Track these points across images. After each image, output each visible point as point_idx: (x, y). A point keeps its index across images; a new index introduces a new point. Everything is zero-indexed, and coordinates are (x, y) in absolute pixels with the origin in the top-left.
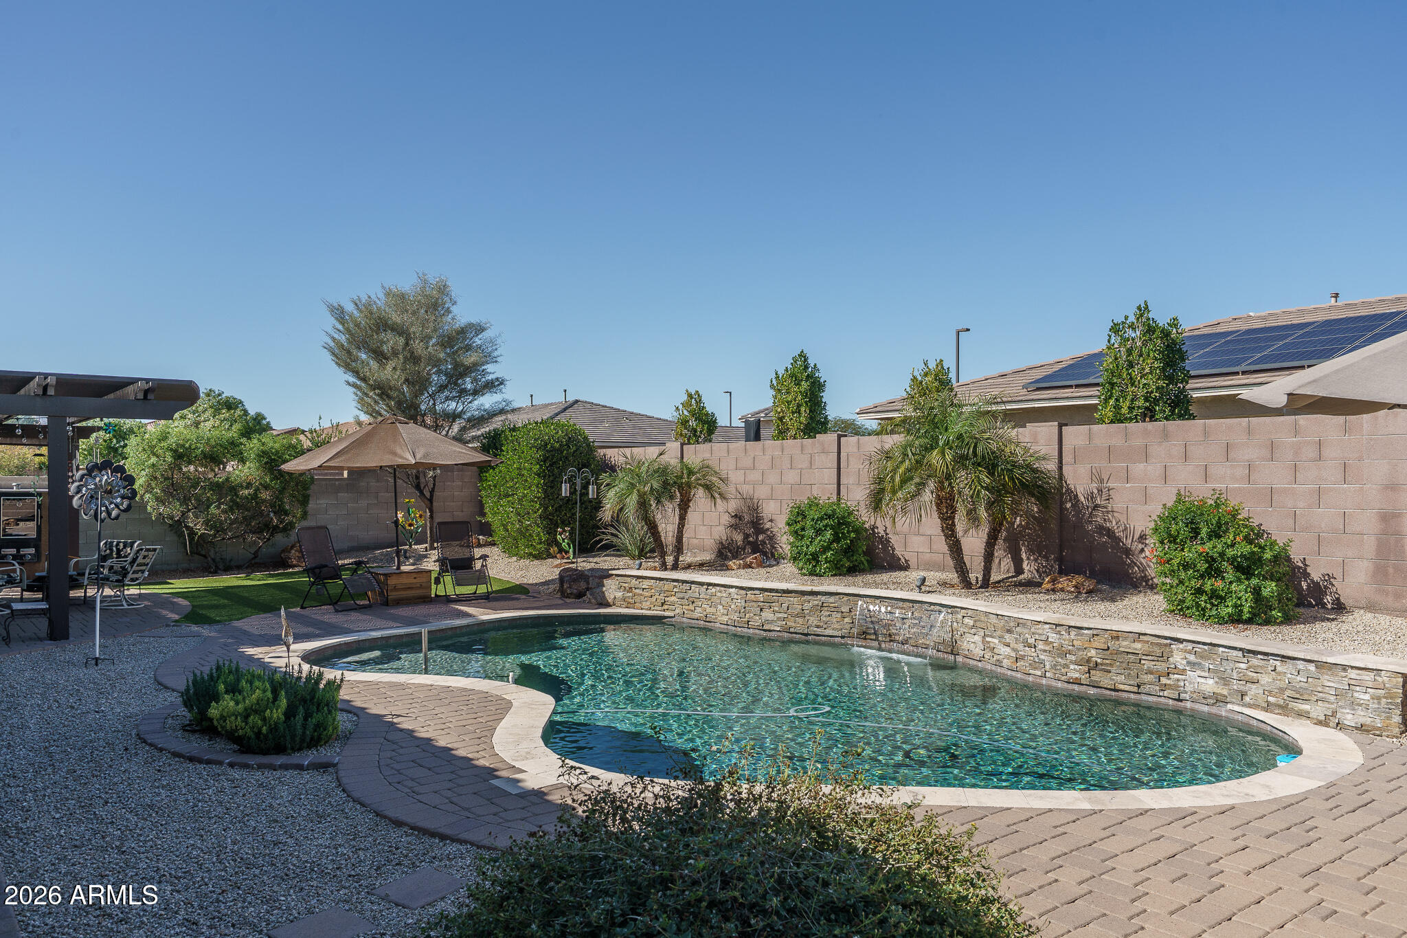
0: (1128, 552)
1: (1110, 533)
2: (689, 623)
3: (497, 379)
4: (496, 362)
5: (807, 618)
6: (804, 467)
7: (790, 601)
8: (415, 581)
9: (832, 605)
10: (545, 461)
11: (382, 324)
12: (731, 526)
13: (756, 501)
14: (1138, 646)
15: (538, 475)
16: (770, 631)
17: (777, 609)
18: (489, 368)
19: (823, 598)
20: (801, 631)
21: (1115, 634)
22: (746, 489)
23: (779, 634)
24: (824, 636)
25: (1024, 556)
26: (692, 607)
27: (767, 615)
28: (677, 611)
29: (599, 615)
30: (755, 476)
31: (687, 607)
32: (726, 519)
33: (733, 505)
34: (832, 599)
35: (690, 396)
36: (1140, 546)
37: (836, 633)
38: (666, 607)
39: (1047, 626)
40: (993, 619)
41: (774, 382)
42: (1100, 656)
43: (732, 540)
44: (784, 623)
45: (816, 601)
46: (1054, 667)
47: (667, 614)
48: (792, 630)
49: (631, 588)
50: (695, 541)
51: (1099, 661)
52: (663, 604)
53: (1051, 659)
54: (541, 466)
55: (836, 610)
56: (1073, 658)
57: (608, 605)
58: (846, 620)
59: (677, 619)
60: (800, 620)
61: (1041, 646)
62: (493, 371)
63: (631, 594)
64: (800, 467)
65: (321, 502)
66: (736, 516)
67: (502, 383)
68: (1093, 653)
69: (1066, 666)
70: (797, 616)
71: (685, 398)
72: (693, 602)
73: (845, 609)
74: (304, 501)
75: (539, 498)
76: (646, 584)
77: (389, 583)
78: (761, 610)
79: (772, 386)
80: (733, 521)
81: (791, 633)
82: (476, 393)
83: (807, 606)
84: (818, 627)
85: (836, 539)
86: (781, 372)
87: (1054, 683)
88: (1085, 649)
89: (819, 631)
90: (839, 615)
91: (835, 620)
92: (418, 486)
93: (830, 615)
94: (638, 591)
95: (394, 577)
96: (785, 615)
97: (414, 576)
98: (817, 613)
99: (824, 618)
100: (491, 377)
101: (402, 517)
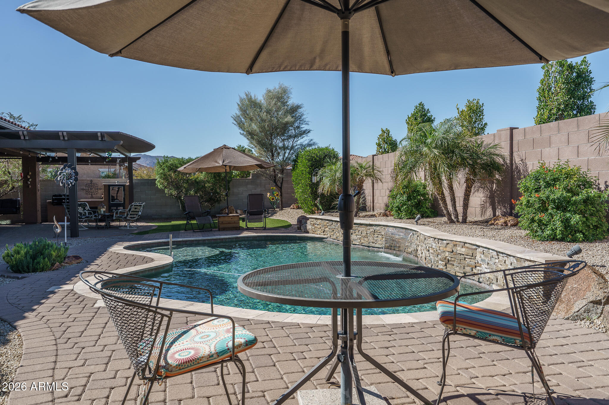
2: (332, 241)
3: (306, 130)
5: (369, 238)
7: (362, 229)
8: (232, 220)
9: (378, 231)
10: (312, 167)
11: (254, 104)
12: (389, 196)
14: (464, 250)
15: (309, 173)
16: (356, 245)
17: (357, 233)
19: (375, 228)
20: (366, 245)
21: (455, 243)
23: (358, 246)
24: (376, 248)
25: (496, 206)
26: (333, 233)
27: (354, 236)
29: (296, 236)
31: (331, 233)
32: (388, 193)
33: (389, 186)
34: (378, 228)
35: (383, 131)
37: (380, 246)
39: (432, 239)
41: (408, 120)
42: (449, 256)
43: (389, 203)
44: (360, 240)
45: (372, 229)
47: (325, 236)
48: (363, 244)
49: (314, 224)
51: (450, 259)
52: (324, 232)
54: (310, 169)
55: (380, 234)
56: (440, 257)
57: (308, 232)
58: (384, 239)
59: (328, 239)
60: (366, 239)
62: (304, 127)
63: (313, 227)
65: (240, 189)
67: (309, 132)
68: (447, 254)
69: (438, 262)
70: (365, 237)
71: (381, 133)
72: (333, 231)
73: (383, 233)
75: (309, 184)
76: (319, 221)
77: (220, 220)
78: (352, 234)
79: (407, 123)
80: (390, 193)
81: (363, 246)
82: (296, 136)
83: (369, 232)
84: (373, 243)
86: (410, 115)
88: (444, 251)
89: (373, 245)
90: (381, 237)
91: (379, 239)
92: (275, 181)
93: (377, 237)
94: (316, 226)
95: (222, 218)
96: (360, 237)
97: (231, 217)
98: (373, 235)
99: (375, 238)
100: (303, 129)
101: (270, 195)
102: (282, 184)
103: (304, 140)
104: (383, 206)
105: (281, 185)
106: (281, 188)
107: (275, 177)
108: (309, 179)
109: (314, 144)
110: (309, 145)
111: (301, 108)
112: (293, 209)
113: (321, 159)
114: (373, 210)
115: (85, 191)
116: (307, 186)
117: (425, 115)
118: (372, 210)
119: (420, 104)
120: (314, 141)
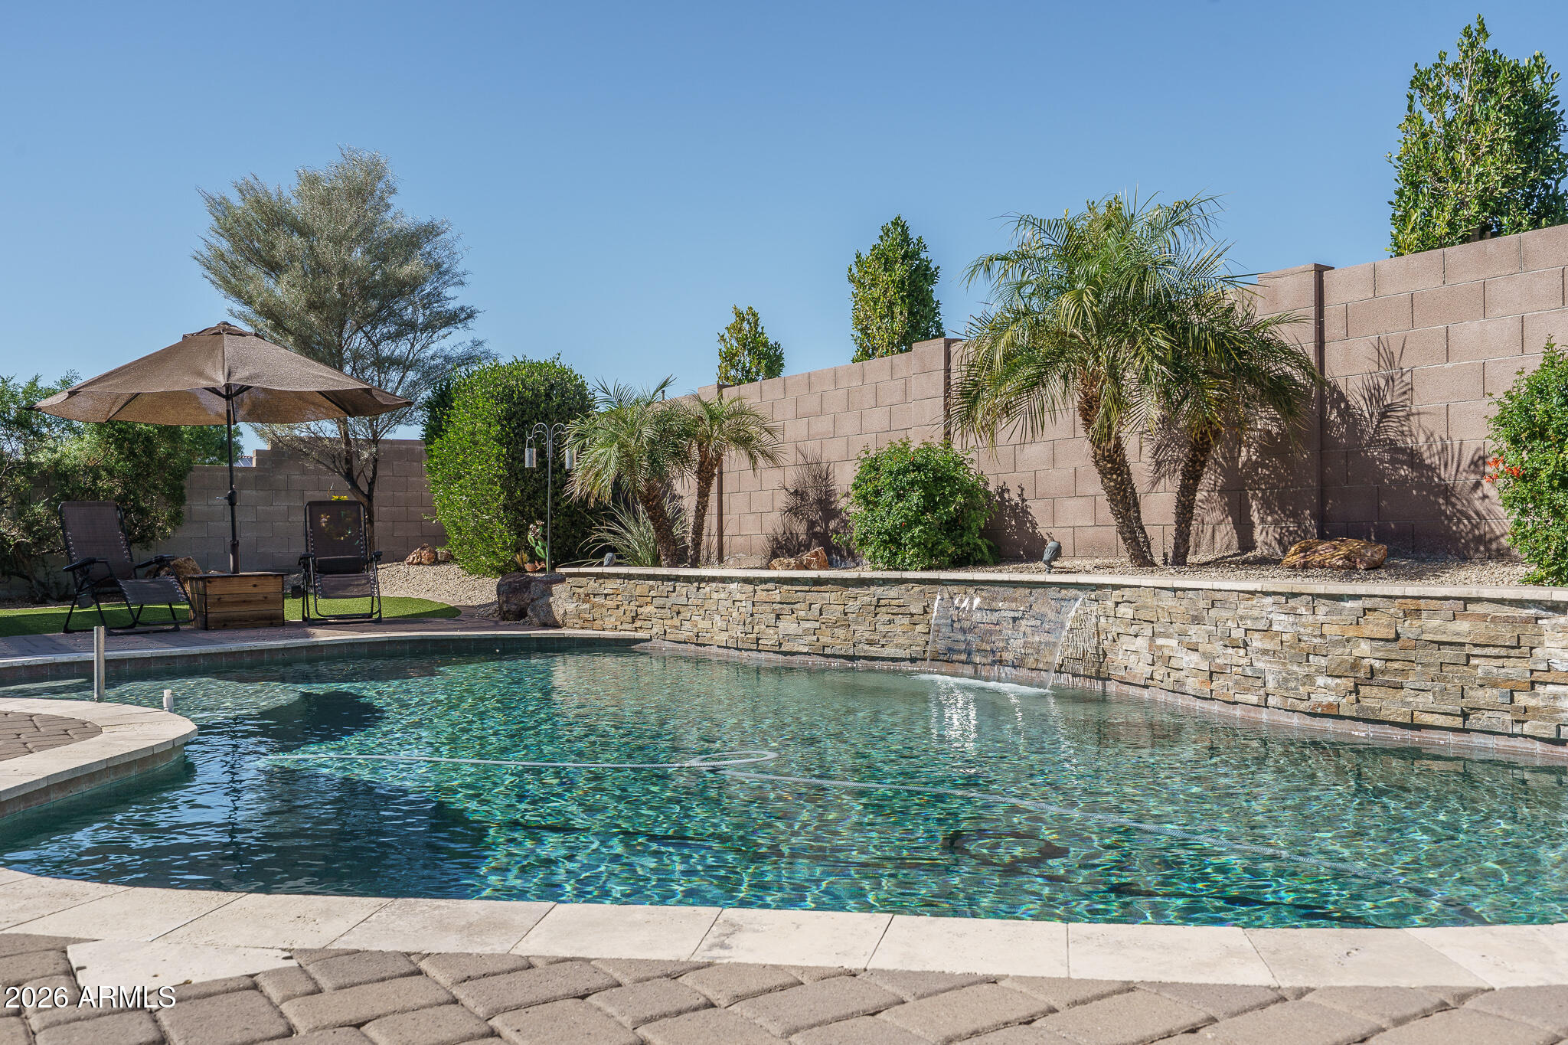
0: (1447, 492)
1: (1413, 458)
2: (673, 650)
3: (462, 309)
4: (462, 283)
5: (853, 627)
6: (894, 401)
7: (824, 598)
8: (255, 590)
9: (894, 602)
10: (510, 419)
11: (276, 218)
12: (790, 511)
13: (824, 466)
14: (1463, 626)
15: (499, 441)
16: (793, 654)
17: (802, 614)
18: (449, 292)
19: (879, 591)
20: (842, 652)
21: (1411, 605)
22: (812, 448)
23: (806, 658)
24: (883, 659)
25: (1255, 518)
26: (676, 622)
27: (788, 626)
28: (655, 630)
30: (823, 425)
31: (669, 622)
32: (783, 500)
33: (792, 477)
35: (741, 317)
36: (1473, 478)
37: (901, 653)
38: (638, 624)
39: (1269, 600)
40: (1168, 600)
41: (855, 270)
42: (1379, 655)
43: (791, 533)
44: (815, 638)
45: (867, 596)
46: (1283, 683)
47: (639, 635)
48: (828, 651)
49: (588, 595)
50: (739, 540)
51: (1377, 664)
52: (634, 620)
53: (1277, 667)
54: (502, 426)
55: (901, 610)
56: (1323, 662)
57: (556, 625)
58: (919, 628)
59: (655, 643)
60: (841, 633)
61: (1257, 642)
62: (455, 298)
63: (587, 606)
64: (888, 402)
66: (796, 493)
67: (470, 316)
68: (1364, 648)
69: (1309, 678)
70: (835, 624)
71: (732, 319)
72: (678, 613)
73: (916, 608)
74: (177, 496)
75: (500, 477)
76: (609, 586)
77: (208, 592)
78: (778, 617)
79: (852, 279)
80: (792, 501)
81: (825, 656)
82: (430, 326)
83: (853, 606)
84: (871, 643)
85: (930, 505)
86: (866, 253)
87: (1284, 718)
88: (1348, 640)
89: (873, 650)
90: (906, 620)
91: (900, 629)
92: (349, 476)
93: (890, 622)
94: (599, 600)
95: (218, 583)
96: (817, 625)
97: (254, 581)
98: (870, 618)
99: (880, 628)
100: (452, 306)
101: (329, 522)
102: (372, 482)
103: (451, 342)
104: (761, 543)
105: (371, 490)
106: (369, 497)
107: (348, 461)
108: (498, 460)
109: (487, 355)
110: (468, 359)
111: (438, 235)
112: (418, 564)
113: (536, 395)
114: (721, 559)
116: (491, 482)
117: (914, 255)
119: (895, 224)
120: (486, 346)
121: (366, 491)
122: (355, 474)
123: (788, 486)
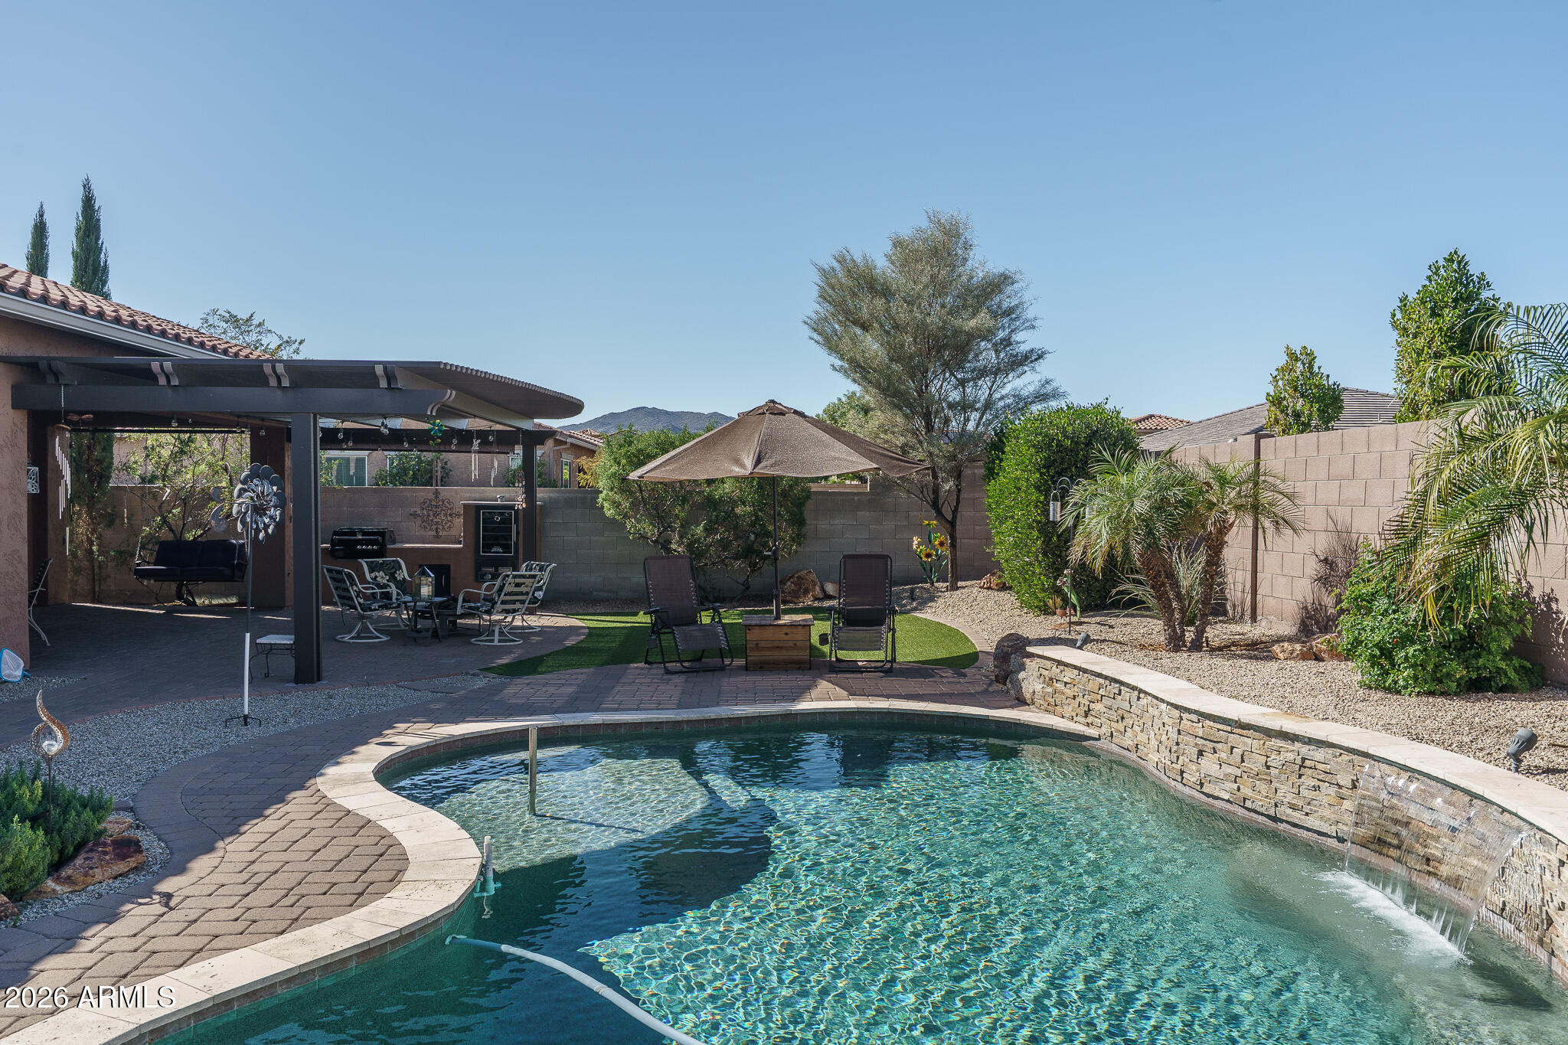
2: (1118, 754)
3: (1032, 350)
4: (1033, 327)
5: (1275, 784)
7: (1245, 744)
8: (786, 638)
9: (1320, 766)
10: (1049, 467)
11: (868, 283)
12: (1319, 579)
13: (1354, 536)
15: (1037, 488)
16: (1217, 798)
17: (1223, 755)
18: (1018, 337)
19: (1305, 750)
20: (1265, 811)
22: (1342, 514)
23: (1228, 806)
24: (1308, 829)
26: (1121, 726)
27: (1209, 765)
28: (1104, 730)
30: (1354, 491)
31: (1115, 725)
32: (1313, 567)
33: (1323, 543)
34: (1320, 754)
35: (1293, 356)
37: (1326, 828)
38: (1090, 719)
41: (1399, 315)
43: (1320, 604)
44: (1235, 786)
45: (1291, 752)
47: (1092, 732)
48: (1248, 804)
49: (1051, 679)
50: (1272, 602)
52: (1086, 714)
54: (1042, 474)
55: (1328, 778)
57: (1025, 706)
58: (1347, 805)
59: (1103, 744)
60: (1262, 787)
62: (1026, 341)
63: (1049, 690)
65: (837, 522)
66: (1326, 560)
67: (1040, 357)
70: (1257, 777)
71: (1282, 360)
72: (1123, 718)
73: (1345, 780)
74: (798, 521)
75: (1039, 522)
76: (1069, 675)
77: (748, 638)
78: (1201, 753)
79: (1395, 325)
80: (1322, 569)
81: (1247, 809)
82: (999, 370)
83: (1275, 760)
84: (1293, 807)
86: (1412, 295)
89: (1297, 817)
90: (1333, 790)
91: (1325, 800)
92: (935, 505)
93: (1316, 788)
94: (1060, 686)
95: (756, 630)
96: (1238, 772)
97: (786, 630)
98: (1294, 778)
99: (1304, 792)
100: (1024, 348)
101: (919, 544)
102: (955, 512)
103: (1024, 382)
104: (1292, 609)
105: (954, 517)
106: (952, 524)
107: (935, 491)
108: (1036, 506)
109: (1055, 395)
110: (1041, 397)
112: (989, 588)
113: (1077, 443)
114: (1254, 619)
115: (419, 521)
116: (1031, 527)
117: (1469, 298)
118: (1247, 617)
119: (1450, 260)
120: (1054, 384)
121: (949, 517)
122: (941, 502)
123: (1318, 553)
